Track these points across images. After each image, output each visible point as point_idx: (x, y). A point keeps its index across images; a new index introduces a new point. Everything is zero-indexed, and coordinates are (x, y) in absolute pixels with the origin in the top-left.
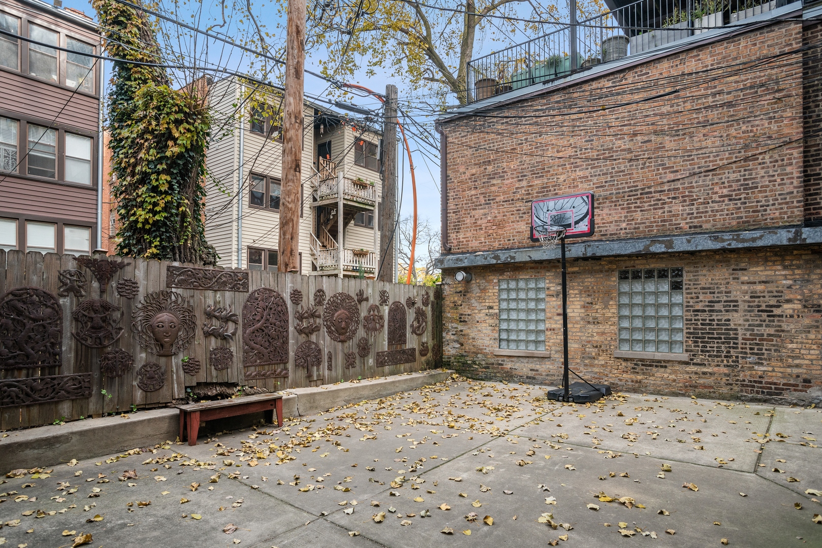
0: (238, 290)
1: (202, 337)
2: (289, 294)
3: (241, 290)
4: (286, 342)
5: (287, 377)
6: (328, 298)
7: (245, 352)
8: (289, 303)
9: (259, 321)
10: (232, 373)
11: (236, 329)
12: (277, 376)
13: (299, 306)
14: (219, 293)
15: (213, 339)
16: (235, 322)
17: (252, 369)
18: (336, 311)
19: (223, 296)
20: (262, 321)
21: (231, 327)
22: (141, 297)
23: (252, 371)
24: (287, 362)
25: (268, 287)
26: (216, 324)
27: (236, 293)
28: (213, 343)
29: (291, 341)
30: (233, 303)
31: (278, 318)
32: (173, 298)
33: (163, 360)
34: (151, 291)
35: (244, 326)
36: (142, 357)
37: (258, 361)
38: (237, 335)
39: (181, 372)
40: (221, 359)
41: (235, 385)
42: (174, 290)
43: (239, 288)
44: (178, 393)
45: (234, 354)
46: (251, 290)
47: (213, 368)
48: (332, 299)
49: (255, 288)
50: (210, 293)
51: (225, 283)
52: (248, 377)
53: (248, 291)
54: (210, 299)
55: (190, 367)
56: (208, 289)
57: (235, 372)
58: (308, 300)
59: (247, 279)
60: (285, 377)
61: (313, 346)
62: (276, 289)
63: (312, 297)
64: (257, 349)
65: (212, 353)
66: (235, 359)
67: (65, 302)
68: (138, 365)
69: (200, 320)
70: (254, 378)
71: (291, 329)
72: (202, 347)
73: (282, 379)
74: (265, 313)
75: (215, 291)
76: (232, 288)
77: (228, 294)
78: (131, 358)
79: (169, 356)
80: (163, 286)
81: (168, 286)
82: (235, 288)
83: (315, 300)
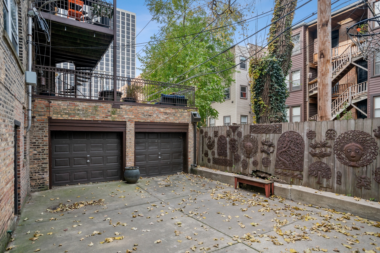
0: (276, 133)
1: (260, 152)
2: (306, 133)
3: (278, 132)
4: (302, 160)
5: (302, 179)
6: (339, 135)
7: (277, 161)
8: (305, 139)
9: (285, 147)
10: (269, 169)
11: (274, 150)
12: (294, 177)
13: (313, 140)
14: (268, 134)
15: (264, 154)
16: (274, 147)
17: (280, 170)
18: (347, 143)
19: (270, 136)
20: (287, 148)
21: (271, 149)
22: (243, 137)
23: (279, 170)
24: (302, 171)
25: (292, 130)
26: (266, 147)
27: (276, 134)
28: (264, 155)
29: (306, 160)
30: (273, 139)
31: (297, 146)
32: (252, 137)
33: (248, 159)
34: (245, 134)
35: (278, 149)
36: (242, 157)
37: (283, 167)
38: (274, 153)
39: (252, 165)
40: (266, 162)
41: (270, 175)
42: (252, 134)
43: (277, 132)
44: (251, 172)
45: (272, 161)
46: (283, 132)
47: (263, 165)
48: (343, 136)
49: (285, 131)
50: (264, 135)
51: (270, 130)
52: (276, 173)
53: (281, 133)
54: (264, 137)
55: (255, 163)
56: (263, 133)
57: (271, 169)
58: (322, 137)
59: (281, 127)
60: (300, 179)
61: (324, 165)
62: (297, 131)
63: (324, 134)
64: (283, 161)
65: (263, 159)
66: (271, 164)
67: (228, 139)
68: (242, 159)
69: (260, 146)
70: (279, 174)
71: (306, 153)
72: (260, 156)
73: (298, 180)
74: (289, 144)
75: (266, 134)
76: (273, 132)
77: (271, 135)
78: (240, 157)
79: (249, 158)
80: (249, 133)
81: (250, 133)
82: (275, 132)
83: (326, 136)
